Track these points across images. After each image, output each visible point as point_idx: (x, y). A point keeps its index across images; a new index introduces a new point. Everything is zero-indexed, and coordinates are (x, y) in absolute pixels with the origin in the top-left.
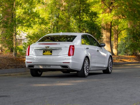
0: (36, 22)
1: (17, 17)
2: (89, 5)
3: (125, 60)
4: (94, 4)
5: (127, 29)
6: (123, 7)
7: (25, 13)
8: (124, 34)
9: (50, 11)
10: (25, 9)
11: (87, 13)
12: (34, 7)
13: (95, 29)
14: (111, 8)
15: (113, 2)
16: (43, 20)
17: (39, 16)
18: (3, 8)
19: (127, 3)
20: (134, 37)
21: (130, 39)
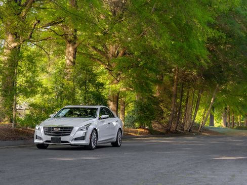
0: (39, 91)
1: (18, 85)
2: (95, 75)
3: (132, 134)
4: (101, 75)
5: (135, 101)
6: (131, 79)
7: (27, 82)
8: (131, 107)
9: (54, 80)
10: (27, 77)
11: (93, 84)
12: (37, 76)
13: (102, 100)
14: (118, 79)
15: (121, 73)
16: (46, 89)
17: (42, 86)
18: (3, 75)
19: (135, 75)
20: (141, 110)
21: (137, 111)
